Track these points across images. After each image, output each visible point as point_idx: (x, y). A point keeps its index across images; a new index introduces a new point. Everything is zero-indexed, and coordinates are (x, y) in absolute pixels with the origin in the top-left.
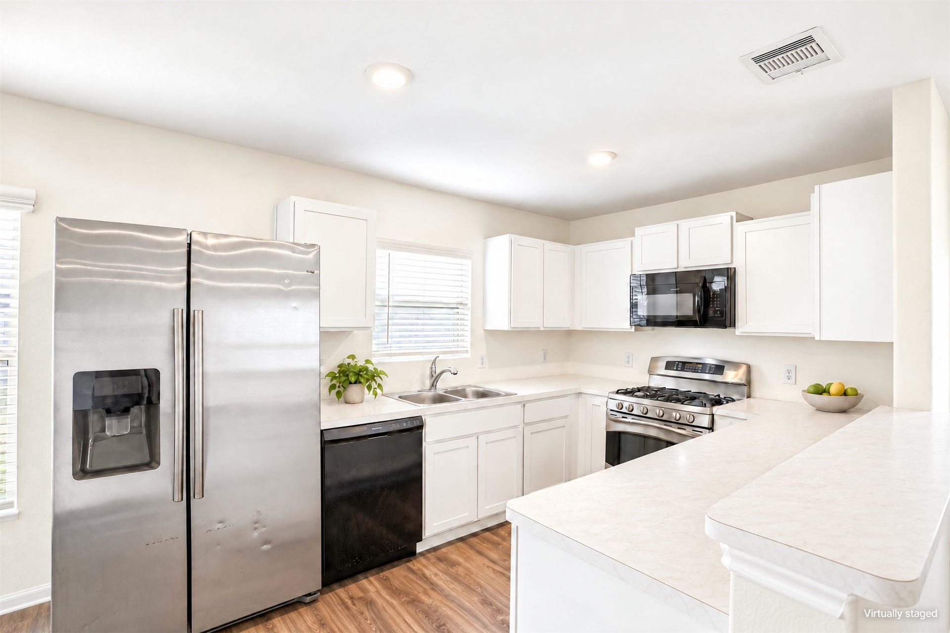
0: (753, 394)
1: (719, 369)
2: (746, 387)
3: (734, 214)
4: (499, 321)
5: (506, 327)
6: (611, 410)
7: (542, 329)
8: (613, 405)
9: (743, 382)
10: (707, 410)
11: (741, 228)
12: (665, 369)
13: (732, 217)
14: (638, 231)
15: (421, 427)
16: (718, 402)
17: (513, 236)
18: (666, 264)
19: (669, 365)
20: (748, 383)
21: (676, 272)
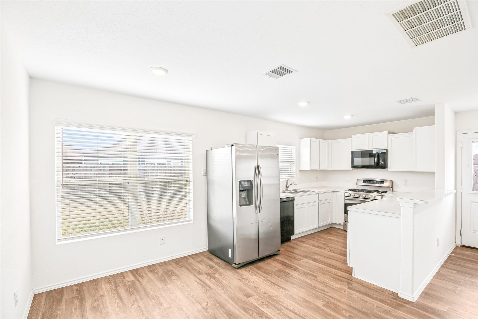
0: (394, 190)
1: (382, 182)
2: (391, 188)
3: (388, 132)
4: (306, 167)
5: (309, 170)
6: (346, 196)
7: (319, 170)
8: (347, 194)
9: (391, 186)
10: (381, 194)
11: (391, 136)
12: (363, 183)
13: (387, 133)
14: (354, 136)
15: (294, 200)
16: (383, 192)
17: (311, 139)
18: (365, 147)
19: (364, 182)
20: (392, 187)
21: (362, 151)
